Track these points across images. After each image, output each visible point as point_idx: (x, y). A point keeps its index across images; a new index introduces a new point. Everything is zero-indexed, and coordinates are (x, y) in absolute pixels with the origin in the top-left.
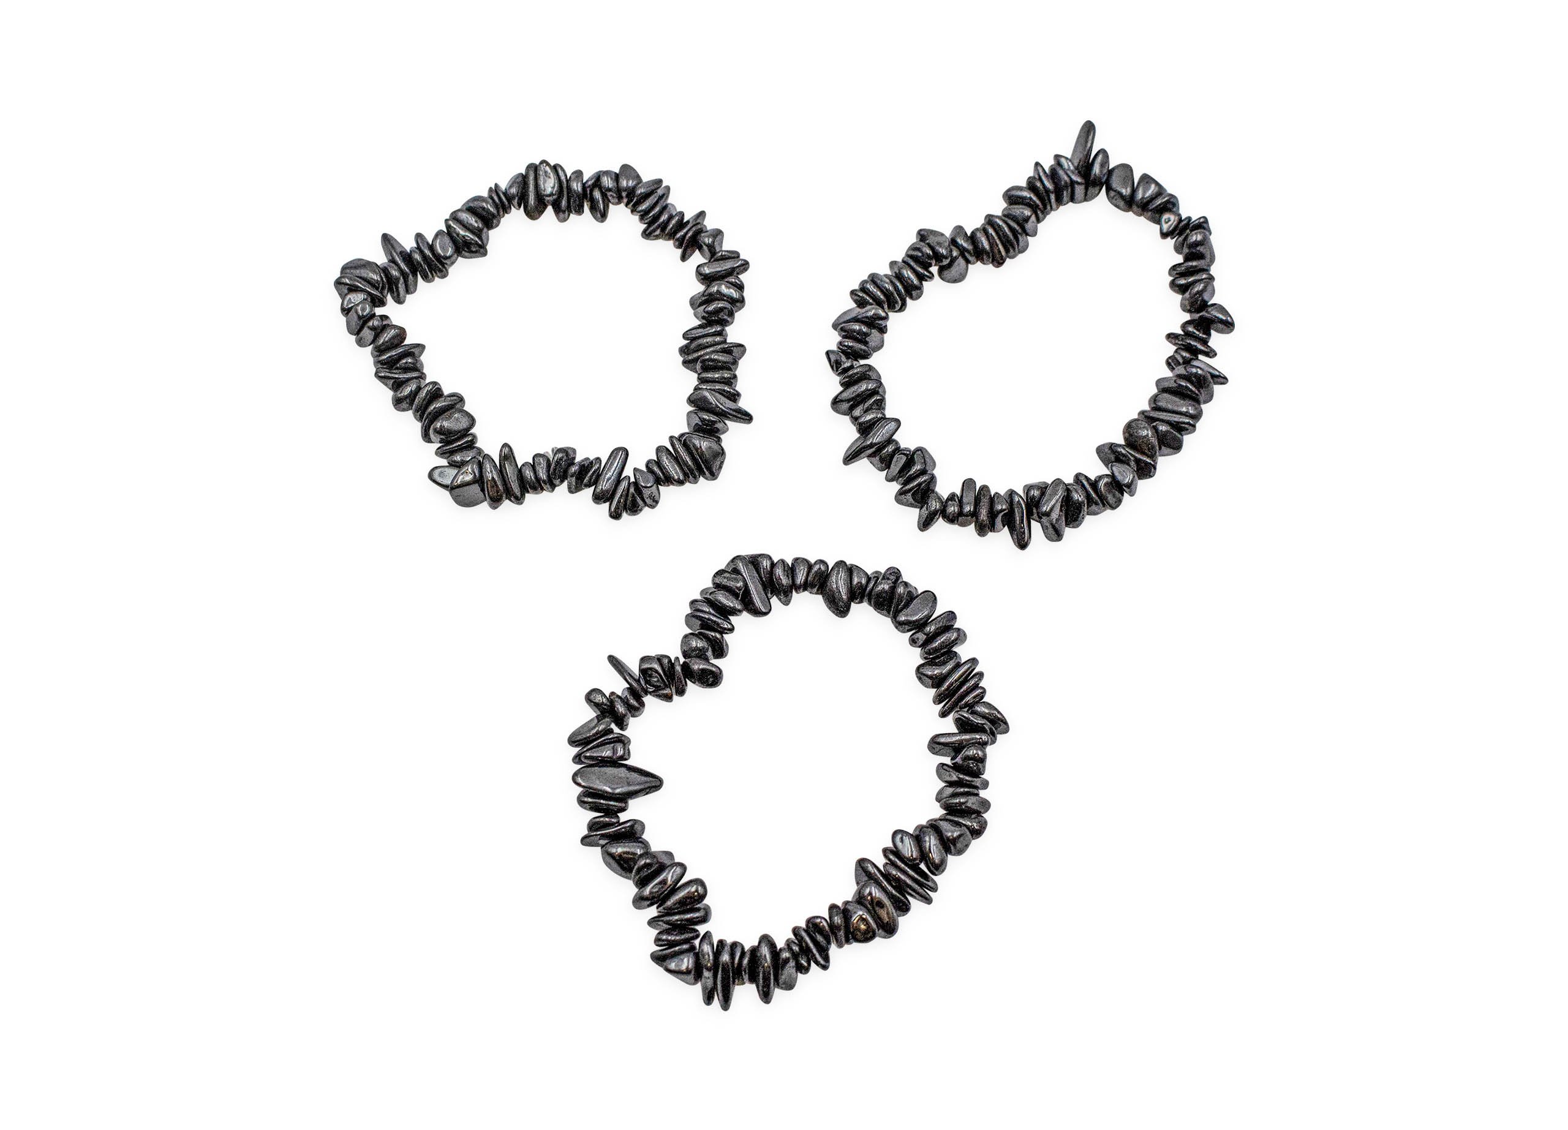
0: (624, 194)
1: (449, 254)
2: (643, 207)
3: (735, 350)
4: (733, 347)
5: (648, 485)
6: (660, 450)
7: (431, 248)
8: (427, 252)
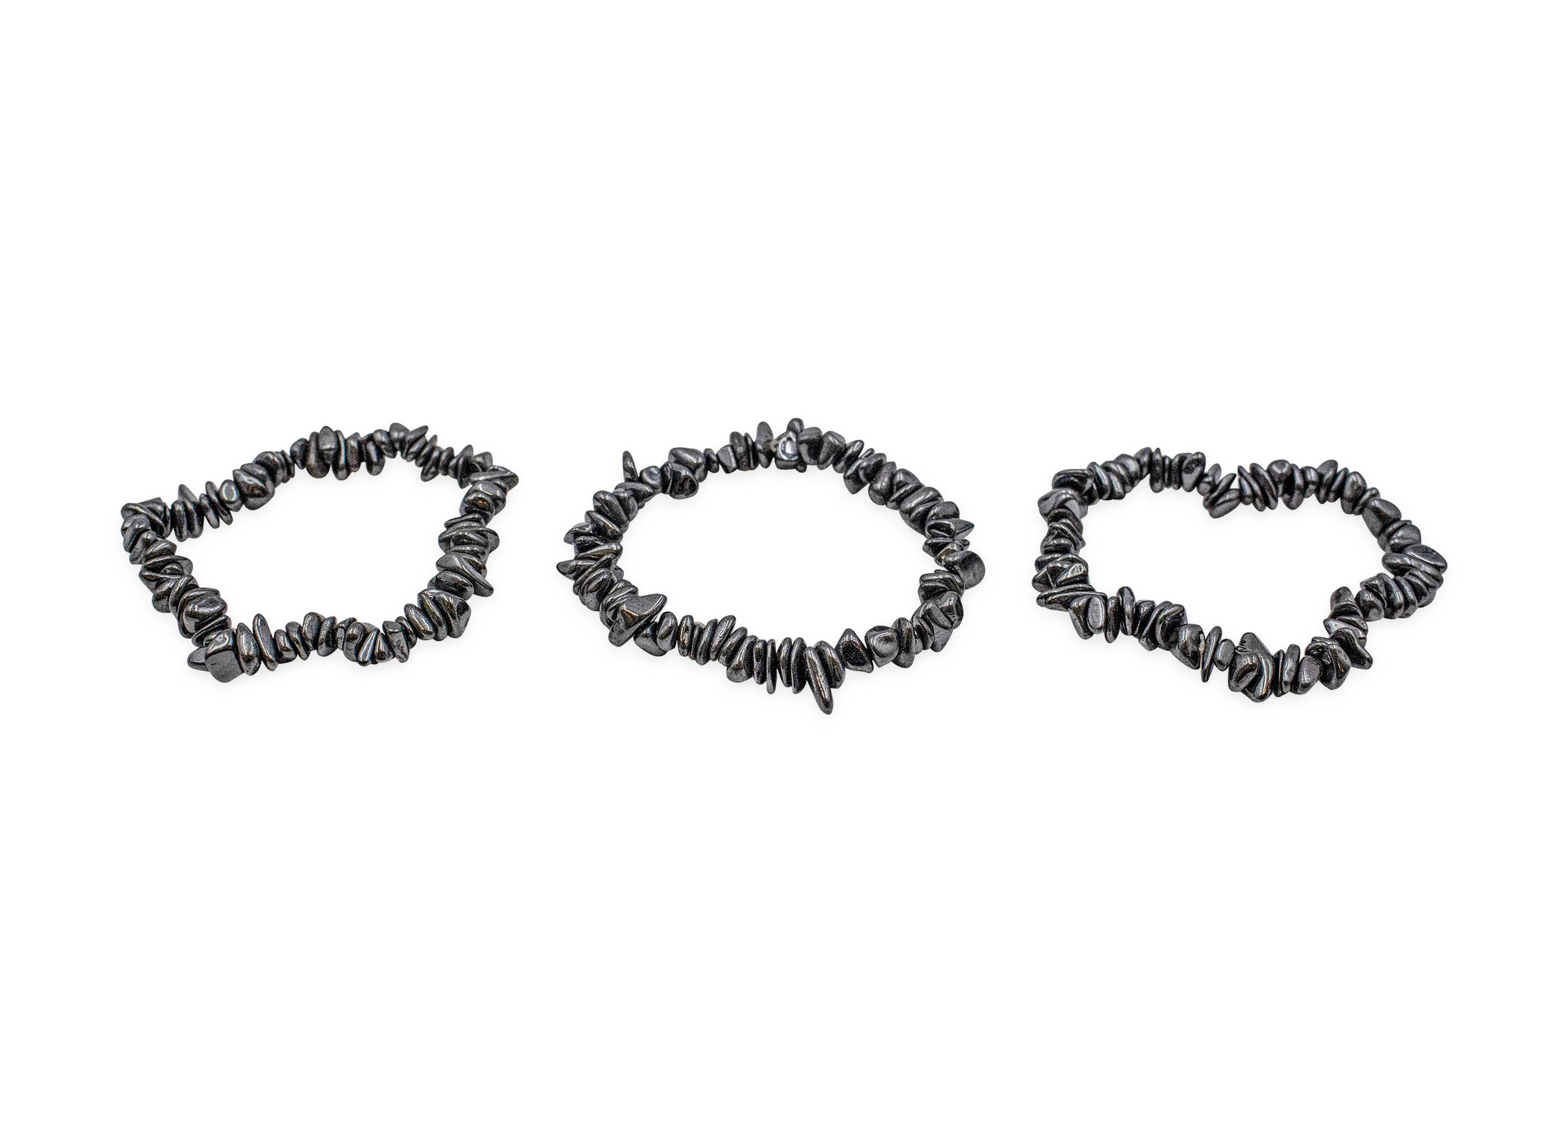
0: (397, 445)
1: (233, 499)
2: (415, 449)
3: (489, 535)
4: (487, 531)
5: (396, 631)
6: (407, 607)
7: (218, 494)
8: (214, 498)
